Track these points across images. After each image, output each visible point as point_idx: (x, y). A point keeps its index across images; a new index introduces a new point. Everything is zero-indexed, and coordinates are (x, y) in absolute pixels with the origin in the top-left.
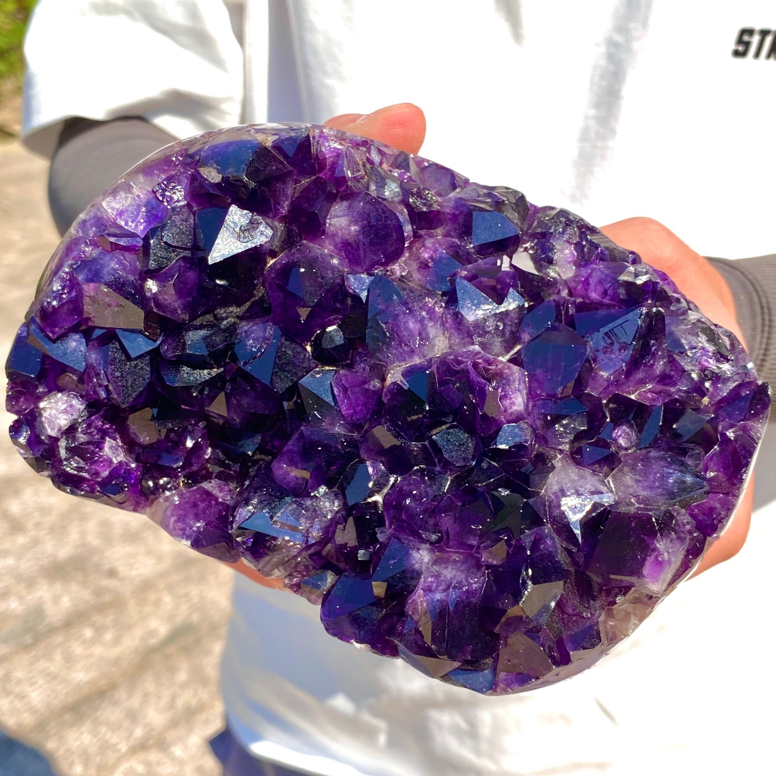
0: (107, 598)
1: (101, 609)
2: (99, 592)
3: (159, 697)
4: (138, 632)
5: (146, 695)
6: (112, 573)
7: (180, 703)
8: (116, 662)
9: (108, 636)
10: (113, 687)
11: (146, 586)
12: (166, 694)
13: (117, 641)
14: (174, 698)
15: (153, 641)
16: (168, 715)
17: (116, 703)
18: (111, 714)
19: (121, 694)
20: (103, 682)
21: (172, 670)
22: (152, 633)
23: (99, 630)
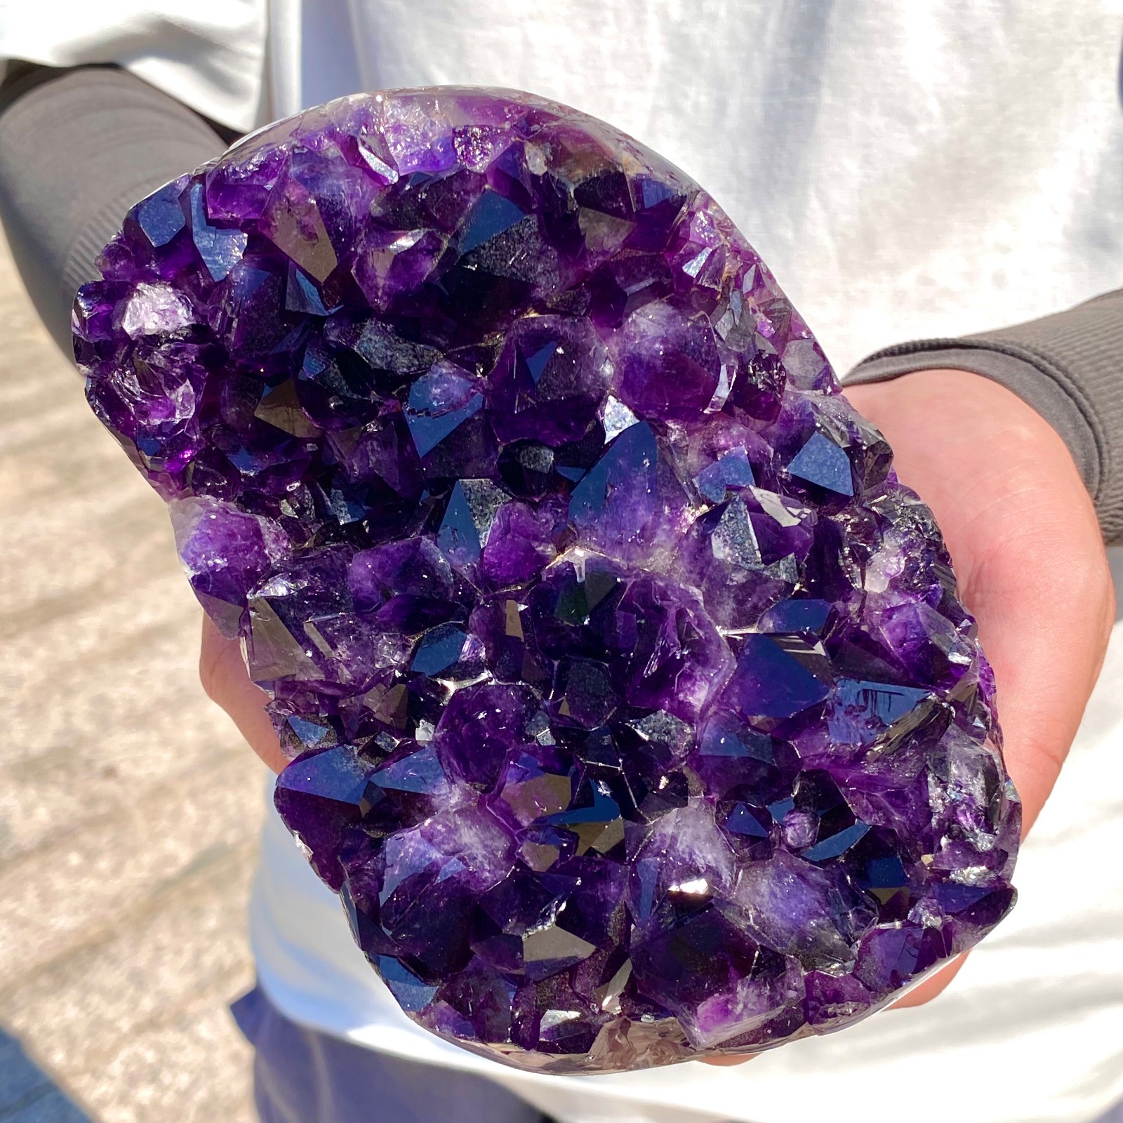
0: (102, 809)
1: (93, 824)
2: (91, 801)
3: (178, 952)
4: (147, 858)
5: (159, 949)
6: (110, 772)
7: (208, 960)
8: (116, 901)
9: (103, 864)
10: (111, 937)
11: (161, 790)
12: (188, 948)
13: (117, 871)
14: (198, 954)
15: (170, 871)
16: (190, 979)
17: (114, 961)
18: (107, 976)
19: (123, 947)
20: (94, 931)
21: (198, 913)
22: (169, 860)
23: (91, 856)
